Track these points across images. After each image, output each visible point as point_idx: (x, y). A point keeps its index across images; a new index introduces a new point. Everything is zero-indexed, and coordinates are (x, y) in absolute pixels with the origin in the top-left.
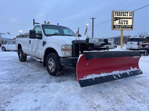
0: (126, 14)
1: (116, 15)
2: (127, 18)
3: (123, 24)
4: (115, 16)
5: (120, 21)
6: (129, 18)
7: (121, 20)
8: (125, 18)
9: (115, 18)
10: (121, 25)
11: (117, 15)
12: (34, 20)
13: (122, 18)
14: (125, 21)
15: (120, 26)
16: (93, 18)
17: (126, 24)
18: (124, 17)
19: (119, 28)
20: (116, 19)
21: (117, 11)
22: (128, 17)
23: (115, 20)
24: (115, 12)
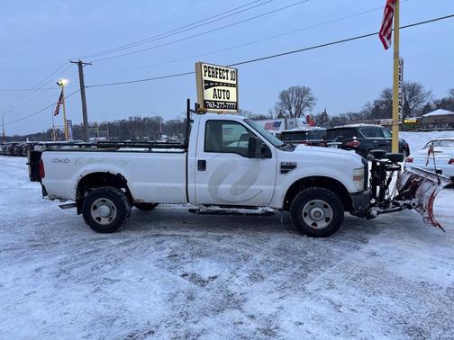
0: (225, 74)
1: (207, 74)
2: (227, 85)
3: (222, 99)
4: (204, 78)
5: (215, 90)
6: (231, 85)
7: (217, 88)
8: (223, 84)
9: (206, 82)
10: (218, 99)
11: (210, 76)
12: (188, 100)
13: (219, 84)
14: (224, 91)
15: (215, 102)
16: (80, 64)
17: (226, 100)
18: (222, 81)
19: (215, 108)
20: (209, 85)
21: (215, 67)
22: (229, 81)
23: (206, 88)
24: (205, 67)
